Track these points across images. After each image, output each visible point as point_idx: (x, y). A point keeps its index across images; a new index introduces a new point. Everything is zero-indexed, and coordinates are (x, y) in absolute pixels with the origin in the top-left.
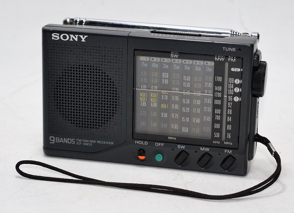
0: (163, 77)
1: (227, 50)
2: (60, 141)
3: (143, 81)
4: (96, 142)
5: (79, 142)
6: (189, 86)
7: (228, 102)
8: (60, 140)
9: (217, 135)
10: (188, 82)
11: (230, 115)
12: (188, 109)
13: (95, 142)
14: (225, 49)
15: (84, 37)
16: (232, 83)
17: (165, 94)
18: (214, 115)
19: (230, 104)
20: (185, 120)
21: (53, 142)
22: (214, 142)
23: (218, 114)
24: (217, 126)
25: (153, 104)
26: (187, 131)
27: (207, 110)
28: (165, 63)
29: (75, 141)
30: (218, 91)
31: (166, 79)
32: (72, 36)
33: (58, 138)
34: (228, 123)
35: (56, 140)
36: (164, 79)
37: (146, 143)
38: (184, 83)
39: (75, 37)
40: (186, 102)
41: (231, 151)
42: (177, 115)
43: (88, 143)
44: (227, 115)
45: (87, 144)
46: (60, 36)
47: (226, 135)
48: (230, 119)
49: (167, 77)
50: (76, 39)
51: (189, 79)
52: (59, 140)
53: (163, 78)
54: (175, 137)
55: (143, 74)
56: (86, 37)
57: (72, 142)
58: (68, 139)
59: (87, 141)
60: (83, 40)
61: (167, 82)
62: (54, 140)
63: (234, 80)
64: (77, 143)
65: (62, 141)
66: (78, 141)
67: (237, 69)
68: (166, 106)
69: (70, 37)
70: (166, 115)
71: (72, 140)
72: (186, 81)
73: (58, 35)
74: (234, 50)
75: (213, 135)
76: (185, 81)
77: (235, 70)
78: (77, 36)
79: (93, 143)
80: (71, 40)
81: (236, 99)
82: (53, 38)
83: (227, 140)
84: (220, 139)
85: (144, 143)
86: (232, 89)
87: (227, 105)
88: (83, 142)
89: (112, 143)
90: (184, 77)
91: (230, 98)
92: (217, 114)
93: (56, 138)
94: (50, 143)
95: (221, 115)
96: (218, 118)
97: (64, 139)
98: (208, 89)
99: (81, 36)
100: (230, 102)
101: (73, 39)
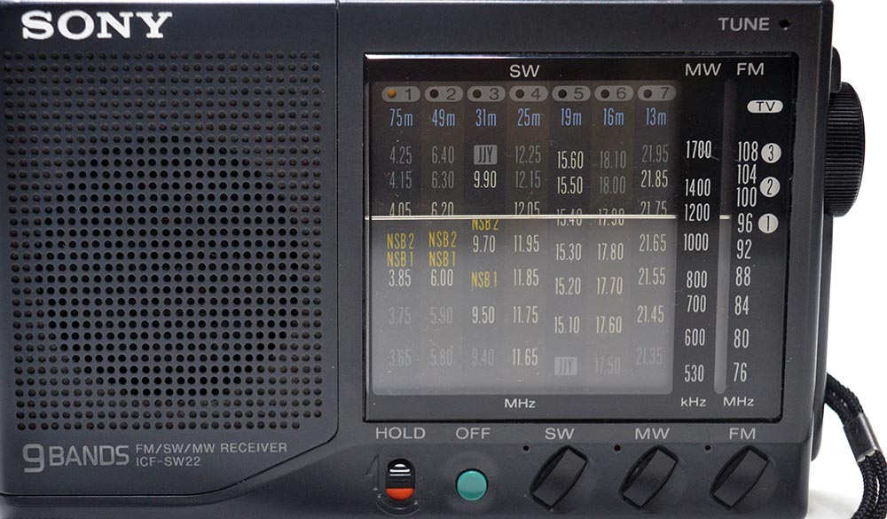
0: (476, 162)
1: (736, 25)
2: (69, 459)
3: (398, 182)
4: (217, 448)
5: (148, 455)
6: (578, 187)
7: (735, 236)
8: (65, 456)
9: (697, 374)
10: (576, 172)
11: (743, 291)
12: (576, 283)
13: (210, 448)
14: (728, 23)
15: (155, 18)
16: (751, 163)
17: (485, 232)
18: (682, 293)
19: (746, 248)
20: (567, 326)
21: (37, 465)
22: (683, 403)
23: (699, 291)
24: (695, 338)
25: (438, 275)
26: (574, 371)
27: (652, 278)
28: (482, 105)
29: (130, 452)
30: (697, 200)
31: (490, 168)
32: (106, 17)
33: (61, 448)
34: (735, 322)
35: (52, 456)
36: (482, 168)
37: (420, 433)
38: (561, 180)
39: (121, 21)
40: (569, 253)
41: (754, 430)
42: (533, 310)
43: (181, 455)
44: (734, 291)
45: (179, 462)
46: (54, 23)
47: (730, 370)
48: (742, 306)
49: (494, 161)
50: (125, 31)
51: (577, 160)
52: (61, 456)
53: (478, 168)
54: (530, 398)
55: (397, 159)
56: (164, 16)
57: (117, 458)
58: (101, 448)
59: (178, 448)
60: (155, 33)
61: (491, 180)
62: (41, 460)
63: (759, 151)
64: (139, 462)
65: (77, 459)
66: (141, 453)
67: (770, 102)
68: (492, 279)
69: (97, 22)
70: (490, 316)
71: (115, 451)
72: (569, 173)
73: (48, 16)
74: (761, 24)
75: (678, 373)
76: (561, 172)
77: (765, 110)
78: (127, 16)
79: (203, 455)
80: (104, 34)
81: (769, 223)
82: (26, 34)
83: (734, 388)
84: (705, 388)
85: (410, 433)
86: (750, 184)
87: (734, 251)
88: (161, 456)
89: (283, 447)
90: (561, 155)
91: (745, 223)
92: (694, 291)
93: (51, 448)
94: (27, 470)
95: (711, 292)
96: (698, 304)
97: (85, 449)
98: (652, 194)
99: (146, 17)
100: (745, 236)
101: (110, 29)
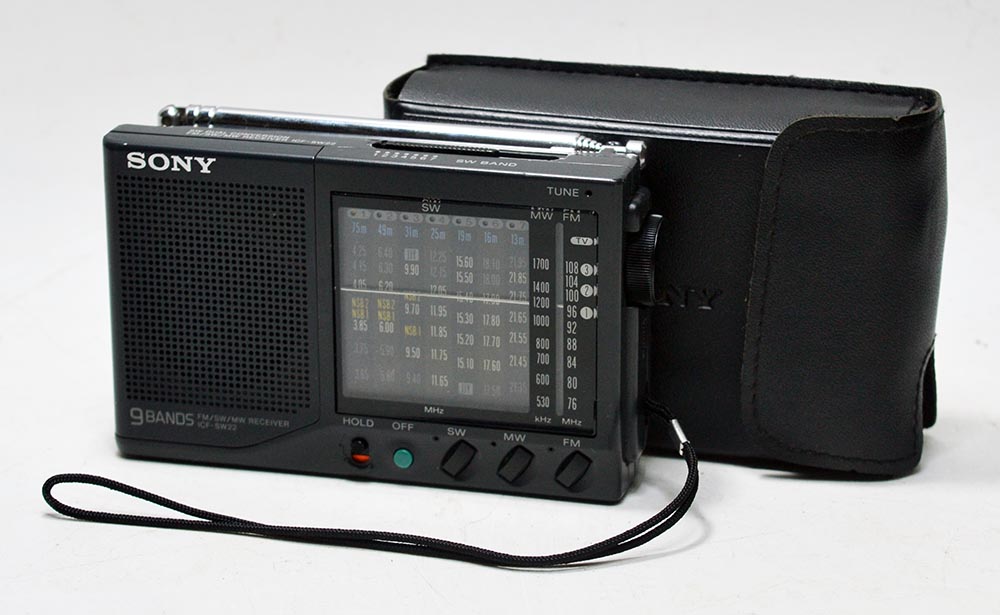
0: (406, 258)
1: (558, 192)
2: (158, 419)
3: (358, 267)
4: (247, 421)
5: (206, 421)
6: (470, 280)
7: (566, 319)
8: (156, 417)
9: (545, 402)
10: (468, 269)
11: (572, 353)
12: (471, 338)
13: (242, 420)
14: (553, 190)
15: (206, 162)
16: (574, 275)
17: (412, 302)
18: (534, 352)
19: (573, 327)
20: (466, 365)
21: (139, 421)
22: (537, 419)
23: (545, 351)
24: (543, 380)
25: (384, 325)
26: (471, 392)
27: (518, 339)
28: (408, 224)
29: (195, 418)
30: (541, 295)
31: (415, 263)
32: (177, 159)
34: (568, 372)
35: (148, 416)
36: (410, 263)
37: (370, 423)
38: (459, 274)
39: (185, 161)
40: (465, 320)
41: (578, 442)
42: (443, 352)
43: (225, 423)
44: (567, 353)
45: (224, 427)
46: (146, 160)
47: (566, 402)
48: (572, 363)
49: (417, 259)
50: (188, 168)
51: (469, 263)
52: (153, 416)
53: (407, 262)
54: (441, 407)
55: (358, 253)
56: (211, 160)
57: (187, 422)
58: (178, 414)
59: (223, 419)
60: (205, 170)
61: (415, 270)
62: (141, 417)
63: (579, 268)
64: (200, 425)
65: (162, 419)
66: (201, 420)
67: (585, 239)
68: (417, 331)
69: (171, 161)
70: (417, 354)
71: (186, 417)
72: (463, 270)
73: (143, 156)
74: (574, 193)
75: (533, 402)
76: (460, 269)
77: (581, 243)
78: (189, 159)
79: (238, 424)
80: (175, 168)
81: (587, 313)
82: (130, 165)
83: (568, 413)
84: (550, 412)
85: (364, 423)
86: (574, 288)
87: (566, 328)
88: (213, 422)
89: (286, 423)
90: (459, 259)
91: (572, 311)
92: (541, 351)
93: (147, 412)
94: (133, 423)
95: (552, 352)
96: (544, 359)
97: (168, 414)
98: (518, 287)
99: (200, 160)
100: (572, 319)
101: (179, 166)
